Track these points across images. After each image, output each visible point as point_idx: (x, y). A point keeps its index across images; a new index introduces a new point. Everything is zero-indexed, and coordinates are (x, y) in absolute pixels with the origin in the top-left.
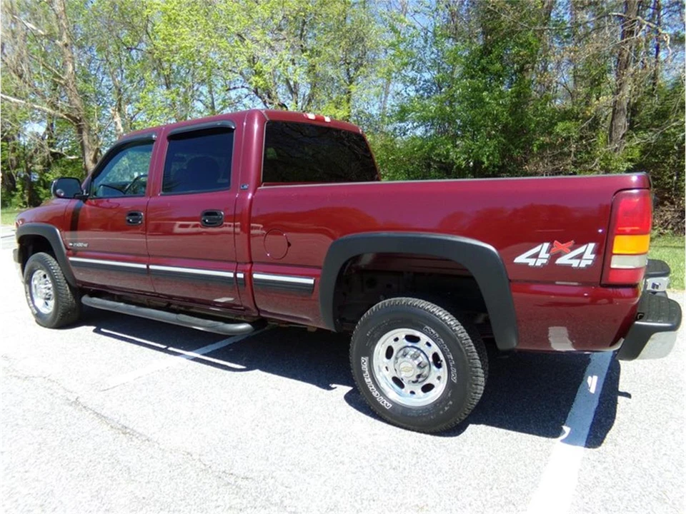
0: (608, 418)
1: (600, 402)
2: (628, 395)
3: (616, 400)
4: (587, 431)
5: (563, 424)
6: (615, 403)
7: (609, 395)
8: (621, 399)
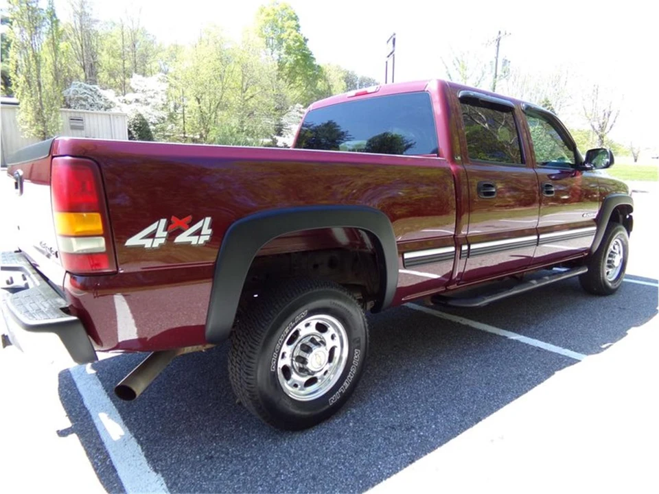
0: (66, 397)
1: (84, 407)
2: (63, 433)
3: (72, 421)
4: (75, 378)
5: (97, 373)
6: (70, 414)
7: (82, 420)
8: (67, 424)
